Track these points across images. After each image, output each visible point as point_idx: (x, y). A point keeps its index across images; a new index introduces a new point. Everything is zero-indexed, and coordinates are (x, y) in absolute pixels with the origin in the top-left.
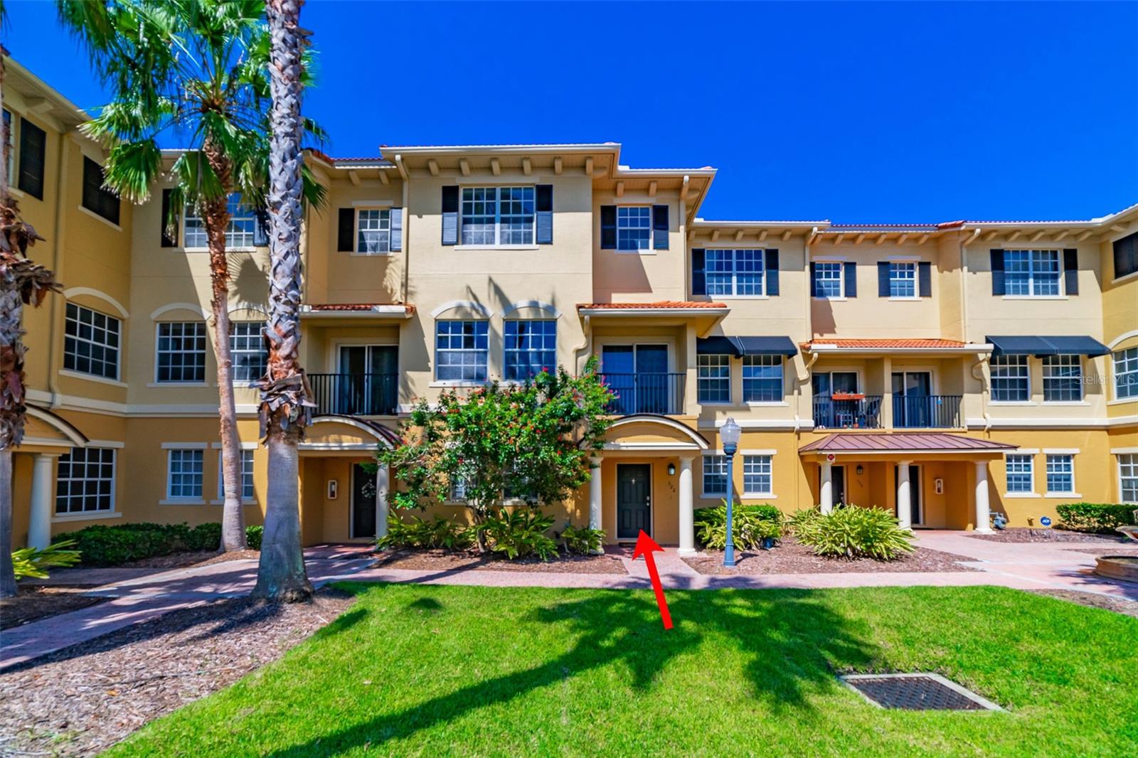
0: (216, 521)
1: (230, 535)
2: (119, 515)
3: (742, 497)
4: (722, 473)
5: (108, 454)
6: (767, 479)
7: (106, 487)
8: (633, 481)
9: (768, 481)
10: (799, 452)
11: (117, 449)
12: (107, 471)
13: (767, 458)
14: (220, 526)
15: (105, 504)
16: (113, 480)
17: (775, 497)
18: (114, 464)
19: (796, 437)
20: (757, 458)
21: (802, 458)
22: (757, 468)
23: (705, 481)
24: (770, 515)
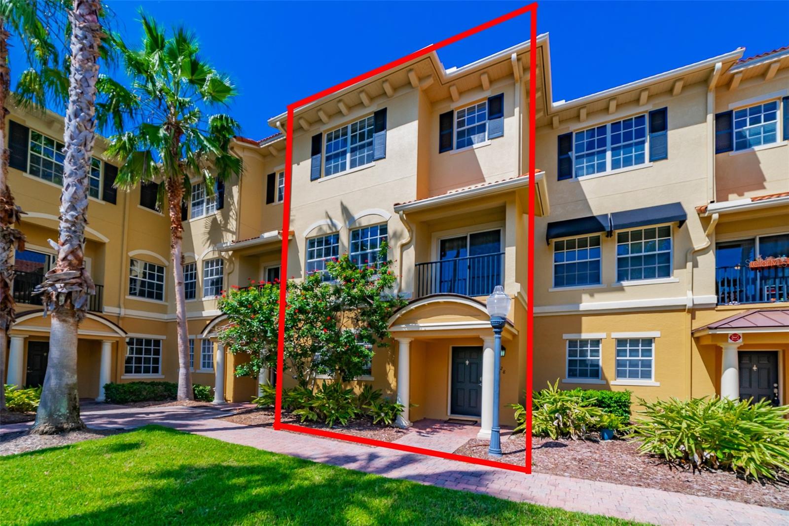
0: (174, 382)
1: (181, 392)
2: (163, 377)
3: (612, 382)
4: (589, 358)
5: (157, 342)
6: (648, 364)
7: (156, 361)
8: (467, 362)
9: (650, 366)
10: (692, 334)
11: (162, 340)
12: (157, 352)
13: (649, 342)
14: (178, 384)
15: (156, 370)
16: (160, 357)
17: (658, 384)
18: (161, 348)
19: (690, 316)
20: (634, 342)
21: (697, 340)
22: (634, 353)
23: (569, 365)
24: (616, 402)
